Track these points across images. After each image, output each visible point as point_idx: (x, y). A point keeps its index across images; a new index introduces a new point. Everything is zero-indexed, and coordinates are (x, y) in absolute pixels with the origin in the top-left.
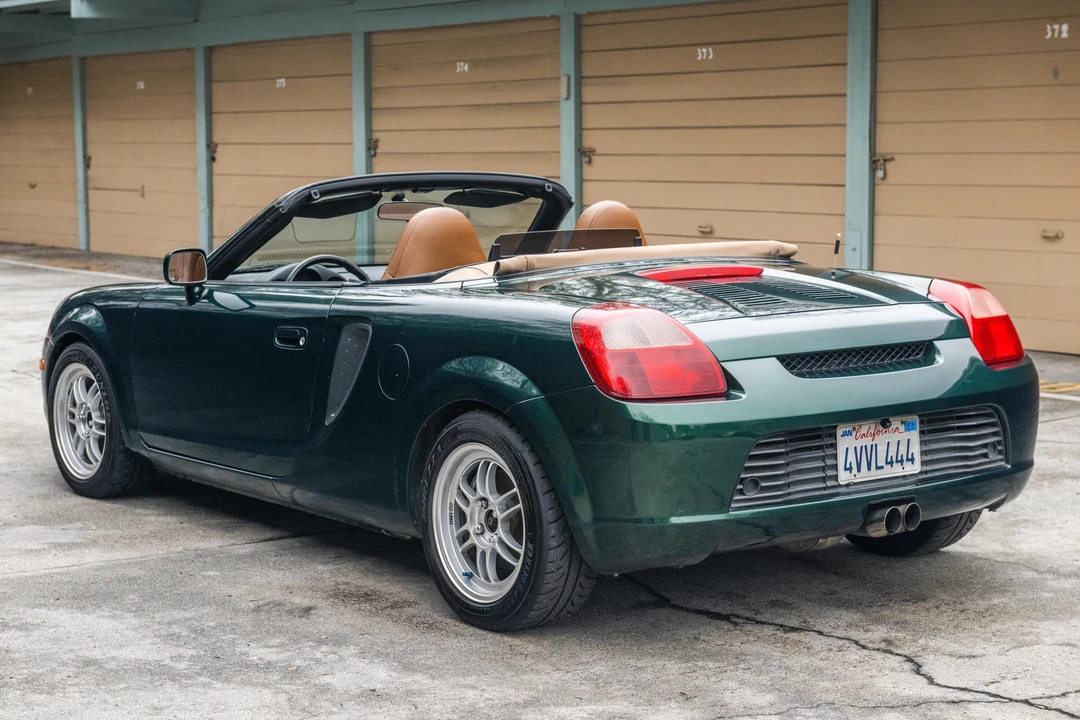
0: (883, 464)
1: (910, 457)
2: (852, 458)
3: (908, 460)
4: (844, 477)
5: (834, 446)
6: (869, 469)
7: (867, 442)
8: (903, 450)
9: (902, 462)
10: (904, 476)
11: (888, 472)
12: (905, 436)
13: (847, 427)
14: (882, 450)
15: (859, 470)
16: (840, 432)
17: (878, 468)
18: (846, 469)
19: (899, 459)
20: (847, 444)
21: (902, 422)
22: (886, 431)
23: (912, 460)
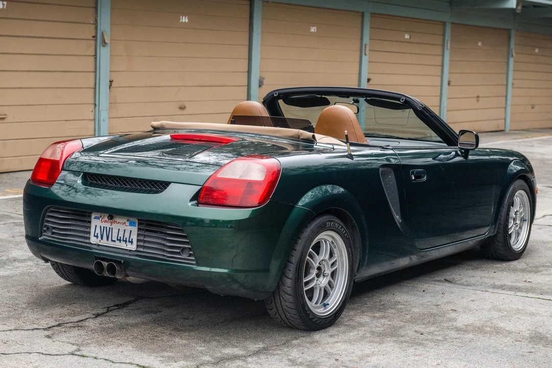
1: (131, 240)
2: (98, 231)
3: (129, 241)
4: (93, 240)
5: (90, 222)
6: (108, 240)
7: (108, 225)
8: (127, 235)
9: (126, 241)
10: (127, 250)
11: (118, 244)
12: (129, 228)
13: (98, 215)
14: (115, 231)
15: (102, 239)
16: (93, 216)
17: (112, 241)
18: (95, 236)
19: (125, 239)
20: (97, 224)
21: (128, 220)
22: (118, 223)
23: (132, 242)
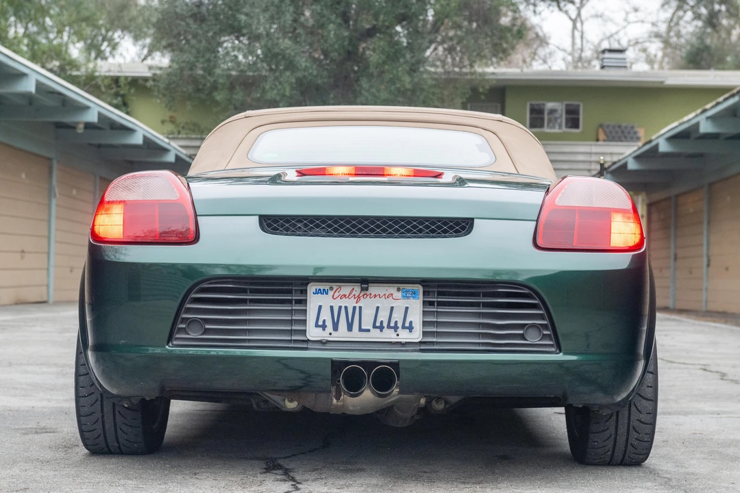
0: (370, 327)
1: (407, 325)
2: (326, 315)
3: (404, 327)
4: (313, 333)
5: (304, 301)
6: (351, 329)
7: (350, 302)
8: (398, 317)
9: (395, 328)
10: (399, 343)
11: (375, 336)
12: (401, 303)
13: (323, 286)
14: (368, 313)
15: (336, 329)
16: (312, 289)
17: (361, 330)
18: (317, 325)
19: (392, 325)
20: (318, 302)
21: (398, 290)
22: (375, 296)
23: (411, 328)
